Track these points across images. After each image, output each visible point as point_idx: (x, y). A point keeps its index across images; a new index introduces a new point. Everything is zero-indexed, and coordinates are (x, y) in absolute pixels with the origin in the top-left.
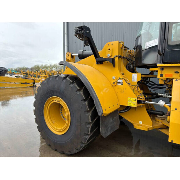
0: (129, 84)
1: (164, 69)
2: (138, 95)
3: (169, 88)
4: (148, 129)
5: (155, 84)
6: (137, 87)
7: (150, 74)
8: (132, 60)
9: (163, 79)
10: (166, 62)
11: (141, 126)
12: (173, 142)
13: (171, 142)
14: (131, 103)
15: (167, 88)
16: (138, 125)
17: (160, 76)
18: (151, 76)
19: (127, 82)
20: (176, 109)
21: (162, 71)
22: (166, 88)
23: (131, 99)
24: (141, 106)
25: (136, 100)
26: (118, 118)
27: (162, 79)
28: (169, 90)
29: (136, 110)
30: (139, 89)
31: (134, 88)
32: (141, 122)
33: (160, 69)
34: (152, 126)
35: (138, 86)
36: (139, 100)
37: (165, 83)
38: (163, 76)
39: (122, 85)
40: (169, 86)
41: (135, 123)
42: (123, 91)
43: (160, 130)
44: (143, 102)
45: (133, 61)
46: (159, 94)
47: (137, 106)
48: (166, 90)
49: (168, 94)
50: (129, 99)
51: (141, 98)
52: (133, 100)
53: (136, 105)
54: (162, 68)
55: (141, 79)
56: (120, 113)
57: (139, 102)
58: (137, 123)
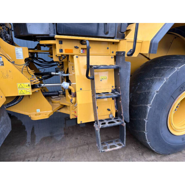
0: (13, 63)
1: (63, 43)
2: (29, 79)
3: (60, 65)
4: (49, 115)
5: (45, 61)
6: (26, 66)
7: (36, 48)
8: (6, 27)
9: (58, 55)
10: (61, 33)
11: (40, 114)
12: (82, 123)
13: (80, 123)
14: (23, 91)
15: (59, 65)
16: (35, 115)
17: (60, 52)
18: (39, 51)
19: (9, 60)
20: (81, 89)
21: (61, 45)
22: (57, 65)
23: (22, 85)
24: (36, 91)
25: (29, 85)
26: (7, 116)
27: (56, 56)
28: (60, 67)
29: (30, 97)
30: (29, 69)
31: (23, 69)
32: (38, 111)
33: (59, 43)
34: (52, 110)
35: (28, 65)
36: (32, 84)
37: (60, 60)
38: (63, 52)
39: (3, 65)
40: (61, 63)
41: (31, 113)
42: (7, 75)
43: (59, 111)
44: (38, 86)
45: (8, 28)
46: (52, 73)
47: (32, 93)
48: (58, 67)
49: (62, 72)
50: (19, 85)
51: (34, 81)
52: (25, 86)
53: (31, 91)
54: (61, 41)
55: (29, 55)
56: (7, 108)
57: (33, 87)
58: (34, 113)
